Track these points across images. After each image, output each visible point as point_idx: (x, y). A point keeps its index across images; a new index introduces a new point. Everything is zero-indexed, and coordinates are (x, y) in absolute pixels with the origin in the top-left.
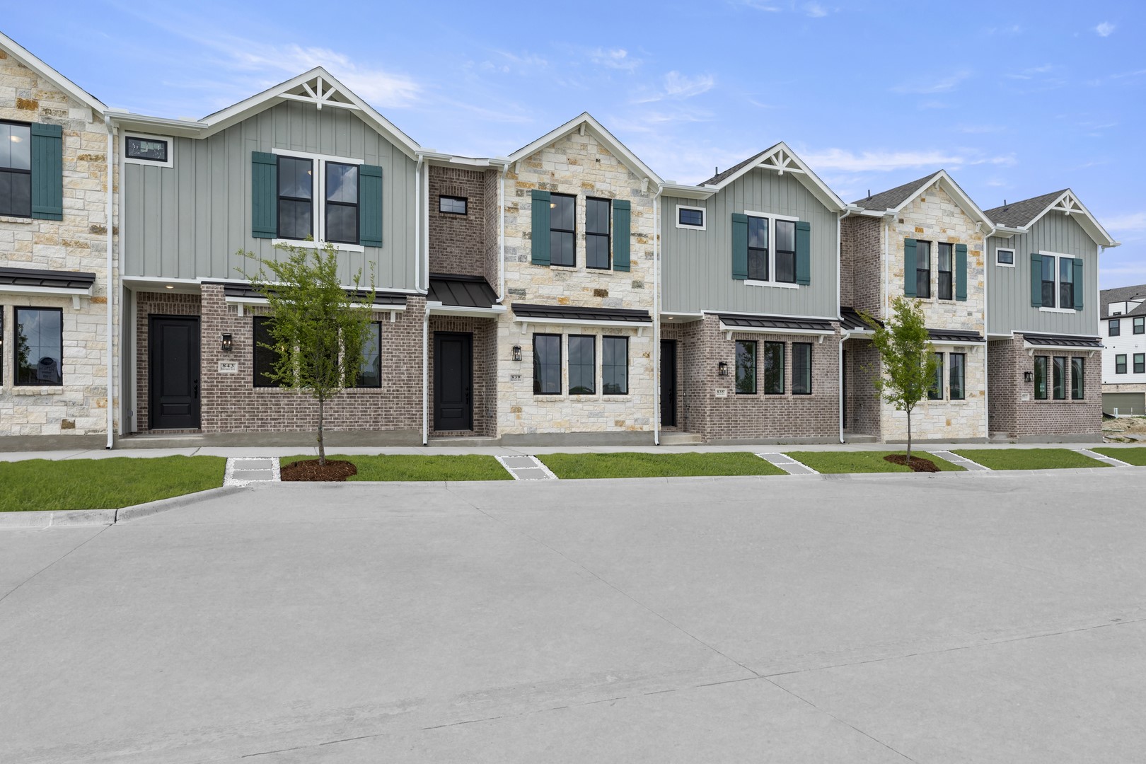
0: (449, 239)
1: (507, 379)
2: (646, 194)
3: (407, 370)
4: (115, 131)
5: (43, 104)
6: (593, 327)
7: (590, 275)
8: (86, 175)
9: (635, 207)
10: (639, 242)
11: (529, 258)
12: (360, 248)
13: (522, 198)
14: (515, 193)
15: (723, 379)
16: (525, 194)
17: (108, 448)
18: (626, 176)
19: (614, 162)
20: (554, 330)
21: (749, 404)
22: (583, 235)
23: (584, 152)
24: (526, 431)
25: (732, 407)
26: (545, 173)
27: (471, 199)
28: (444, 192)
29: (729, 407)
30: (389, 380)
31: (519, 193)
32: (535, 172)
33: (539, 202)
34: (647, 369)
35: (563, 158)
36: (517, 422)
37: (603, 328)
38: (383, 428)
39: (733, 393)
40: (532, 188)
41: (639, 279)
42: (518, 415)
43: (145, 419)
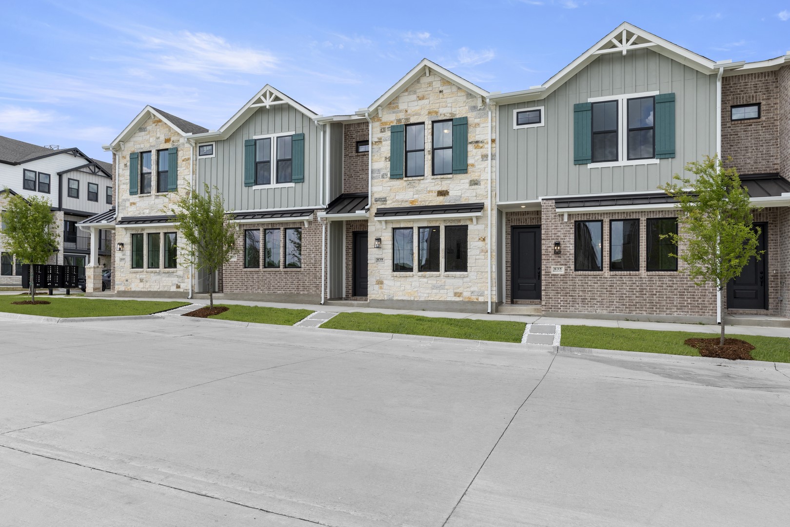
0: (361, 169)
1: (373, 261)
2: (482, 108)
3: (314, 257)
4: (194, 145)
5: (172, 139)
6: (436, 220)
7: (434, 181)
8: (184, 168)
9: (471, 120)
10: (476, 148)
11: (389, 175)
12: (292, 185)
13: (384, 133)
14: (379, 131)
15: (560, 257)
16: (387, 130)
17: (189, 298)
18: (464, 98)
19: (454, 89)
20: (406, 224)
21: (590, 280)
22: (429, 151)
23: (430, 88)
24: (386, 298)
25: (570, 283)
26: (401, 111)
29: (567, 283)
30: (305, 263)
31: (383, 131)
32: (394, 113)
33: (395, 134)
34: (482, 251)
35: (414, 97)
36: (380, 291)
37: (445, 220)
38: (302, 293)
39: (571, 270)
40: (392, 124)
41: (476, 178)
42: (381, 287)
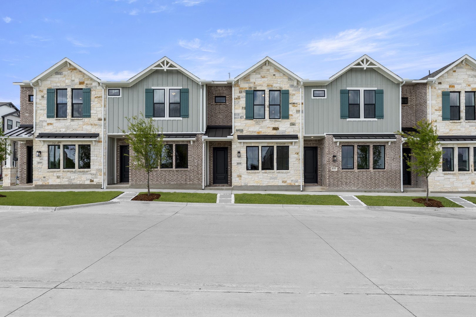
0: (218, 112)
1: (235, 164)
2: (296, 86)
3: (197, 162)
4: (105, 88)
5: (86, 82)
6: (272, 143)
7: (271, 122)
8: (97, 103)
9: (290, 92)
10: (293, 106)
11: (245, 117)
12: (181, 119)
13: (242, 94)
14: (239, 92)
15: (335, 163)
16: (243, 92)
17: (102, 188)
18: (287, 80)
19: (282, 75)
20: (255, 144)
21: (349, 174)
22: (268, 106)
23: (268, 73)
24: (243, 184)
25: (340, 175)
26: (251, 83)
27: (227, 97)
28: (216, 95)
29: (338, 175)
30: (190, 165)
31: (241, 92)
32: (247, 83)
33: (248, 95)
34: (297, 159)
35: (259, 76)
36: (240, 181)
37: (277, 143)
38: (188, 183)
39: (340, 169)
40: (246, 89)
41: (293, 122)
42: (240, 178)
43: (119, 179)
